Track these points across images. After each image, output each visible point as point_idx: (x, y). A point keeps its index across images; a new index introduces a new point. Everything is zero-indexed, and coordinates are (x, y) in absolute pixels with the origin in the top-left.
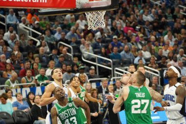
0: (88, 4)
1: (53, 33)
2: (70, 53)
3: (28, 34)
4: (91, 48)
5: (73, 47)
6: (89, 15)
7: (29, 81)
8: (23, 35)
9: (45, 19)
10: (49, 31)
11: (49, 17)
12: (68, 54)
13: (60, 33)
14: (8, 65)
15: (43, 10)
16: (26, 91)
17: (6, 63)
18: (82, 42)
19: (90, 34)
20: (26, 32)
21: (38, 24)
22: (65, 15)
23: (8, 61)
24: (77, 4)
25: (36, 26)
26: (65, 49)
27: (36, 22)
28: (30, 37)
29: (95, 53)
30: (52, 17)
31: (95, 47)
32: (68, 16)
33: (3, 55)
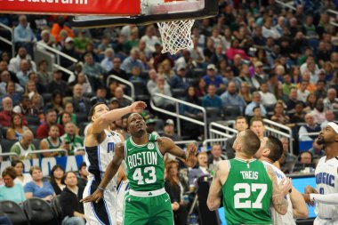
0: (162, 7)
1: (98, 59)
2: (130, 95)
3: (53, 61)
4: (167, 86)
5: (134, 84)
6: (164, 28)
7: (54, 145)
8: (43, 63)
9: (84, 33)
10: (91, 56)
11: (91, 30)
13: (110, 59)
14: (16, 117)
15: (81, 18)
16: (49, 163)
17: (13, 113)
18: (151, 76)
19: (166, 62)
20: (49, 57)
21: (70, 42)
22: (121, 27)
23: (17, 109)
24: (142, 7)
25: (68, 47)
26: (120, 88)
27: (68, 39)
28: (56, 66)
29: (175, 95)
30: (96, 31)
31: (174, 84)
32: (126, 28)
33: (7, 99)
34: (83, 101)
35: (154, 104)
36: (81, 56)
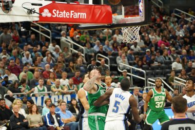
0: (123, 20)
1: (92, 46)
2: (107, 64)
3: (70, 46)
4: (126, 60)
5: (110, 58)
6: (125, 30)
7: (71, 88)
9: (86, 33)
10: (89, 44)
11: (89, 31)
12: (105, 65)
13: (98, 46)
14: (51, 74)
15: (83, 25)
16: (67, 98)
17: (50, 72)
19: (126, 48)
20: (68, 45)
22: (103, 30)
24: (113, 20)
26: (103, 60)
27: (77, 36)
28: (71, 49)
29: (130, 64)
30: (92, 32)
32: (106, 30)
33: (47, 65)
34: (82, 66)
35: (120, 69)
36: (83, 44)
